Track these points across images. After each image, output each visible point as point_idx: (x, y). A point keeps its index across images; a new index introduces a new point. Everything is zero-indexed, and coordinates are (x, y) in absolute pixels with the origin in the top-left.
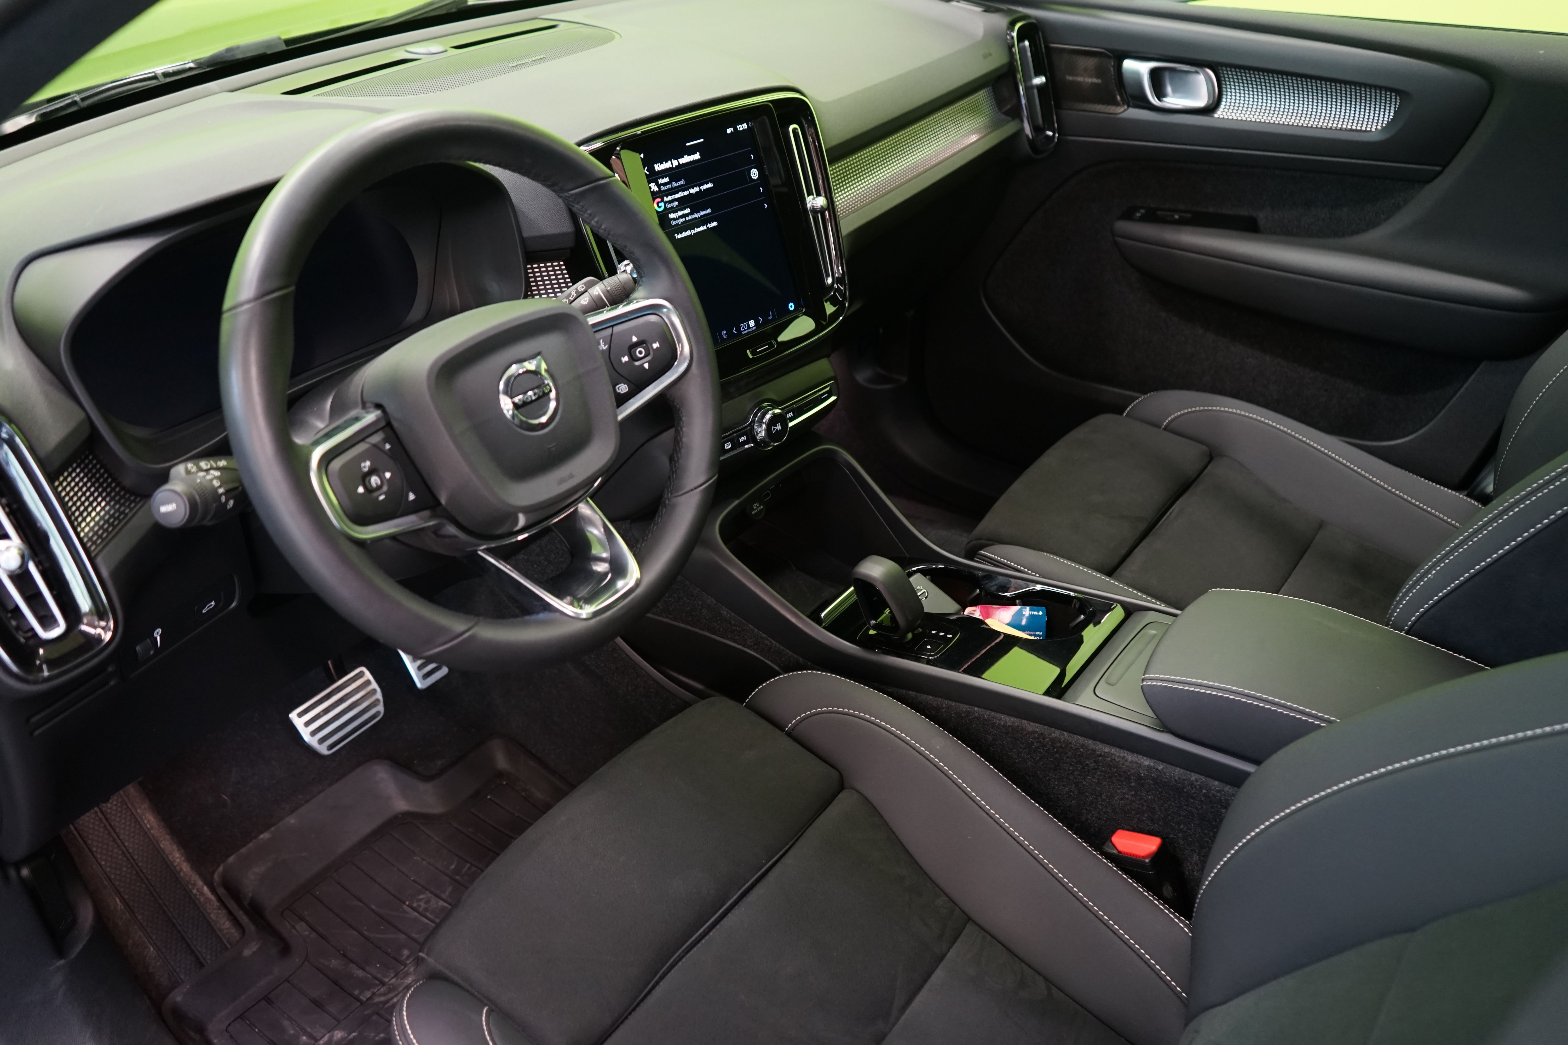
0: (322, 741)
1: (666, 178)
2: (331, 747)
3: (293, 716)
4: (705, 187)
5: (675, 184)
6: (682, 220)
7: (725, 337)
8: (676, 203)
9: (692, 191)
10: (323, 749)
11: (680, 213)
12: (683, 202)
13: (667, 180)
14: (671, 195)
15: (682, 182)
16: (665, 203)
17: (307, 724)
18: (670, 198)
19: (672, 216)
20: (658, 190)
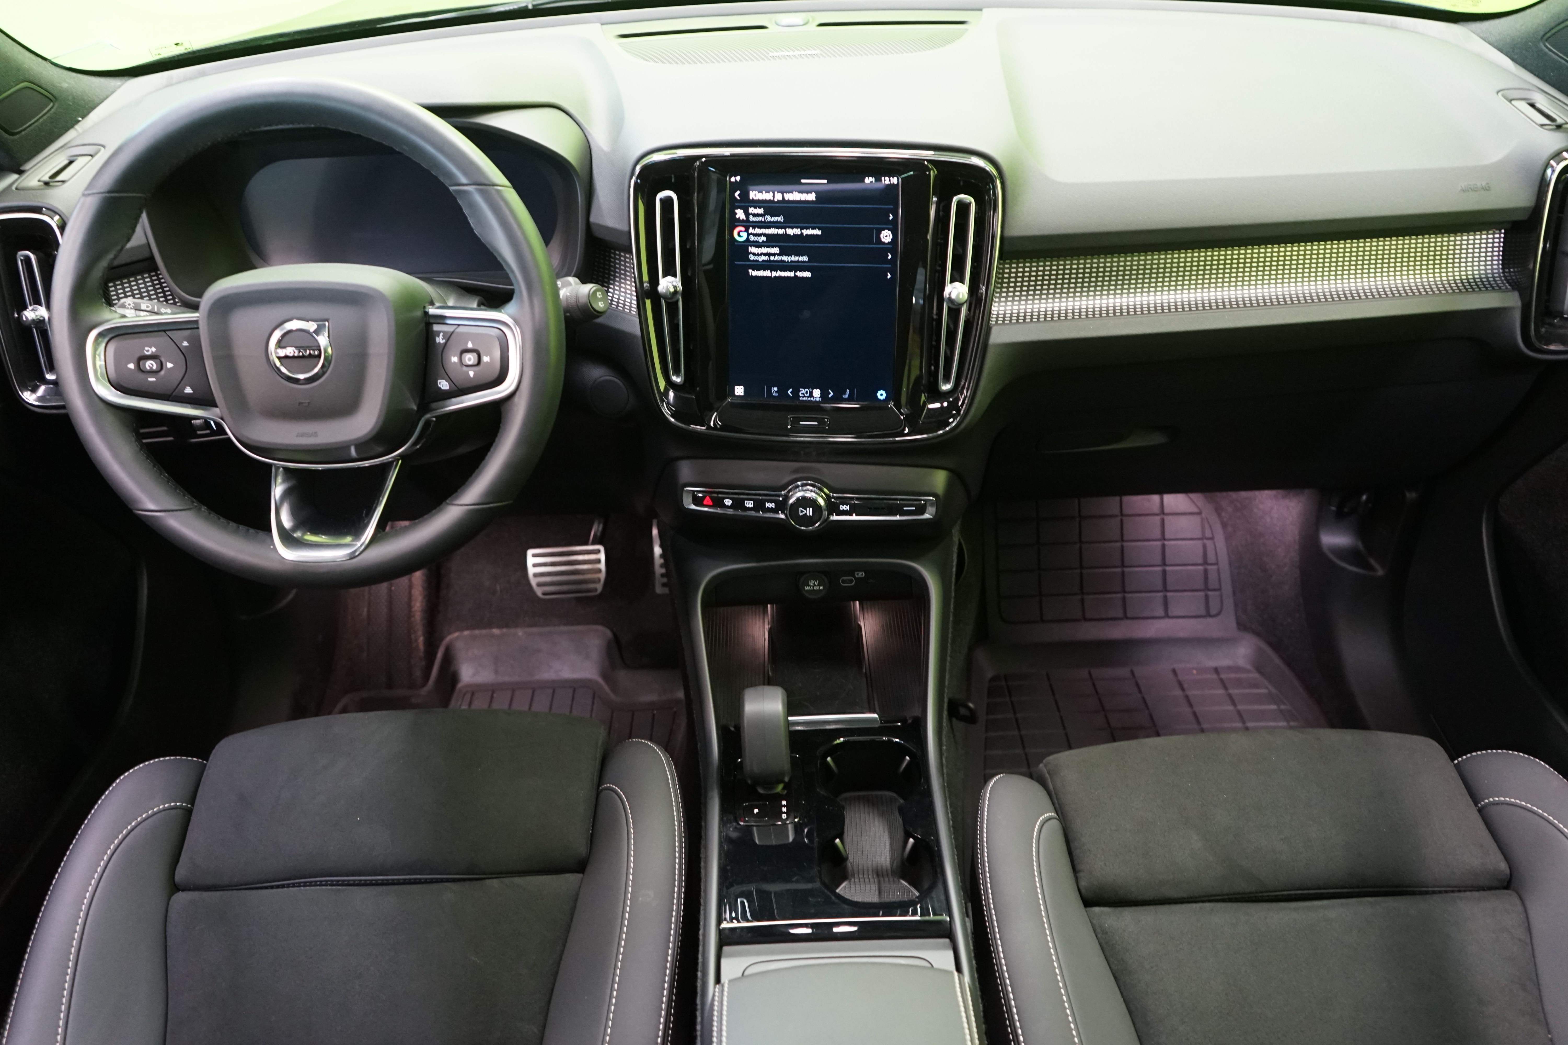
0: (539, 585)
1: (760, 208)
2: (544, 594)
3: (530, 552)
4: (810, 232)
5: (769, 218)
6: (765, 258)
7: (774, 394)
8: (764, 239)
9: (790, 232)
10: (539, 592)
11: (765, 250)
12: (771, 240)
13: (761, 211)
14: (760, 227)
15: (780, 219)
16: (749, 235)
17: (535, 565)
18: (757, 231)
19: (752, 249)
20: (745, 219)
